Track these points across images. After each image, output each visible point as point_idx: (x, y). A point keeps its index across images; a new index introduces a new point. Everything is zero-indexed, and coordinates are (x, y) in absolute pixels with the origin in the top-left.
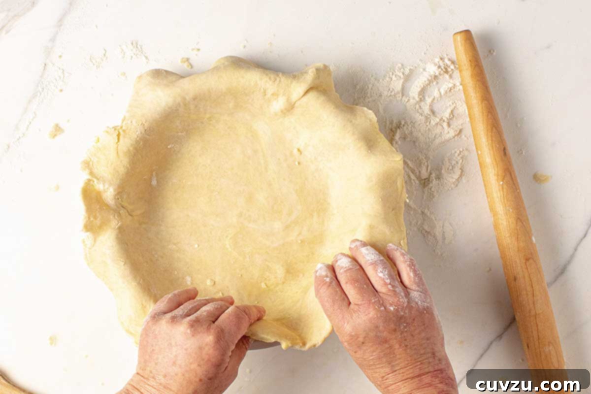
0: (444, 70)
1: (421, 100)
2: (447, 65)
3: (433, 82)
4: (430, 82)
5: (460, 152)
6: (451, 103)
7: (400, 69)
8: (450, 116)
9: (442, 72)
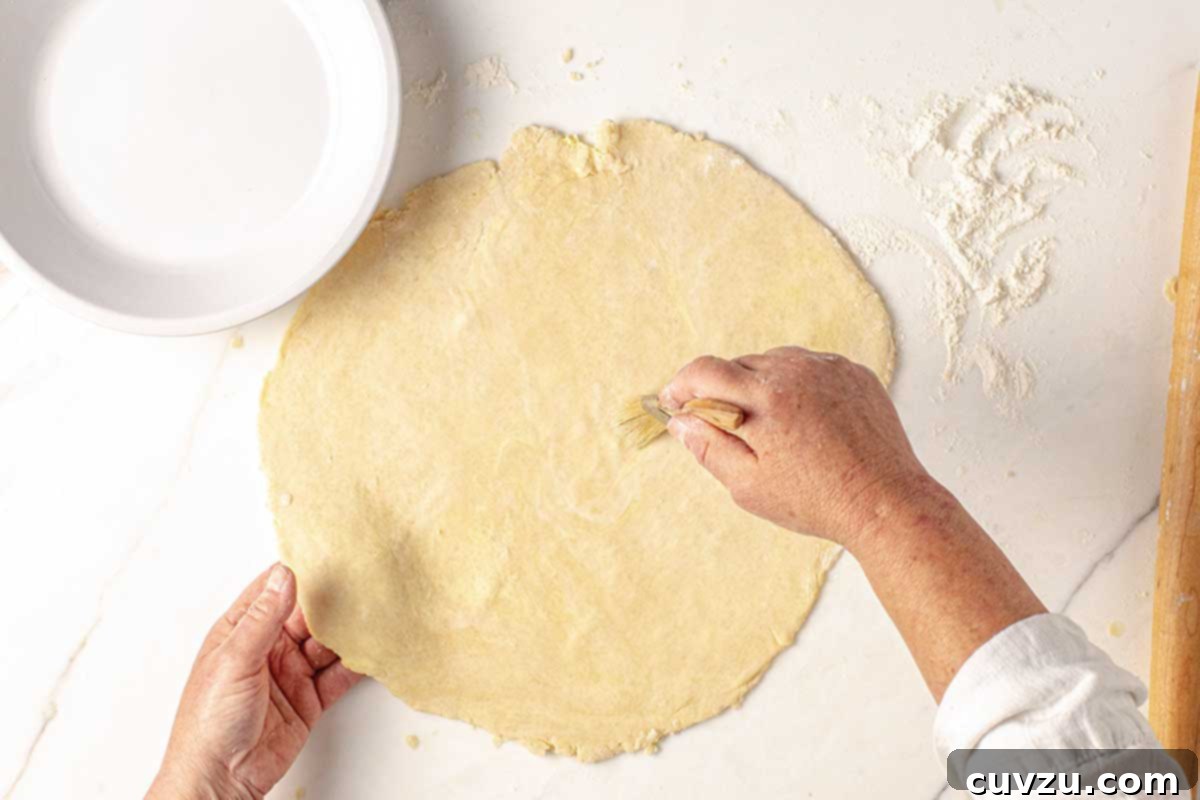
0: (1016, 104)
1: (977, 156)
2: (1021, 97)
3: (997, 125)
4: (993, 124)
5: (1044, 243)
6: (1027, 160)
7: (942, 104)
8: (1026, 182)
9: (1013, 109)
